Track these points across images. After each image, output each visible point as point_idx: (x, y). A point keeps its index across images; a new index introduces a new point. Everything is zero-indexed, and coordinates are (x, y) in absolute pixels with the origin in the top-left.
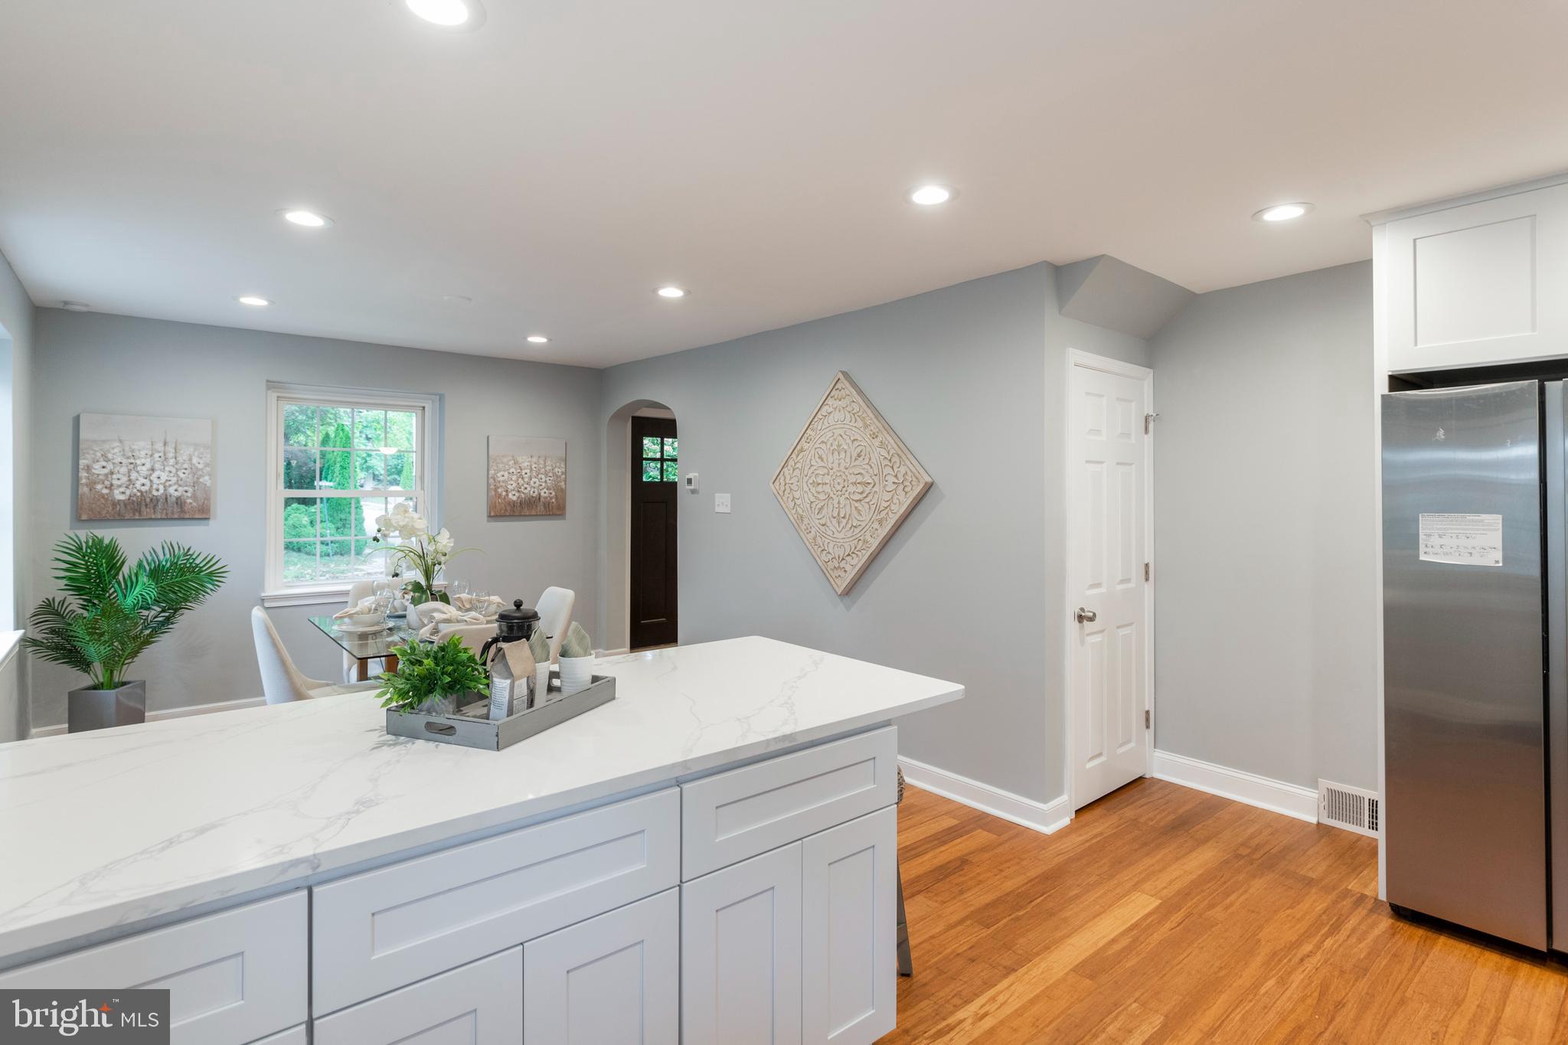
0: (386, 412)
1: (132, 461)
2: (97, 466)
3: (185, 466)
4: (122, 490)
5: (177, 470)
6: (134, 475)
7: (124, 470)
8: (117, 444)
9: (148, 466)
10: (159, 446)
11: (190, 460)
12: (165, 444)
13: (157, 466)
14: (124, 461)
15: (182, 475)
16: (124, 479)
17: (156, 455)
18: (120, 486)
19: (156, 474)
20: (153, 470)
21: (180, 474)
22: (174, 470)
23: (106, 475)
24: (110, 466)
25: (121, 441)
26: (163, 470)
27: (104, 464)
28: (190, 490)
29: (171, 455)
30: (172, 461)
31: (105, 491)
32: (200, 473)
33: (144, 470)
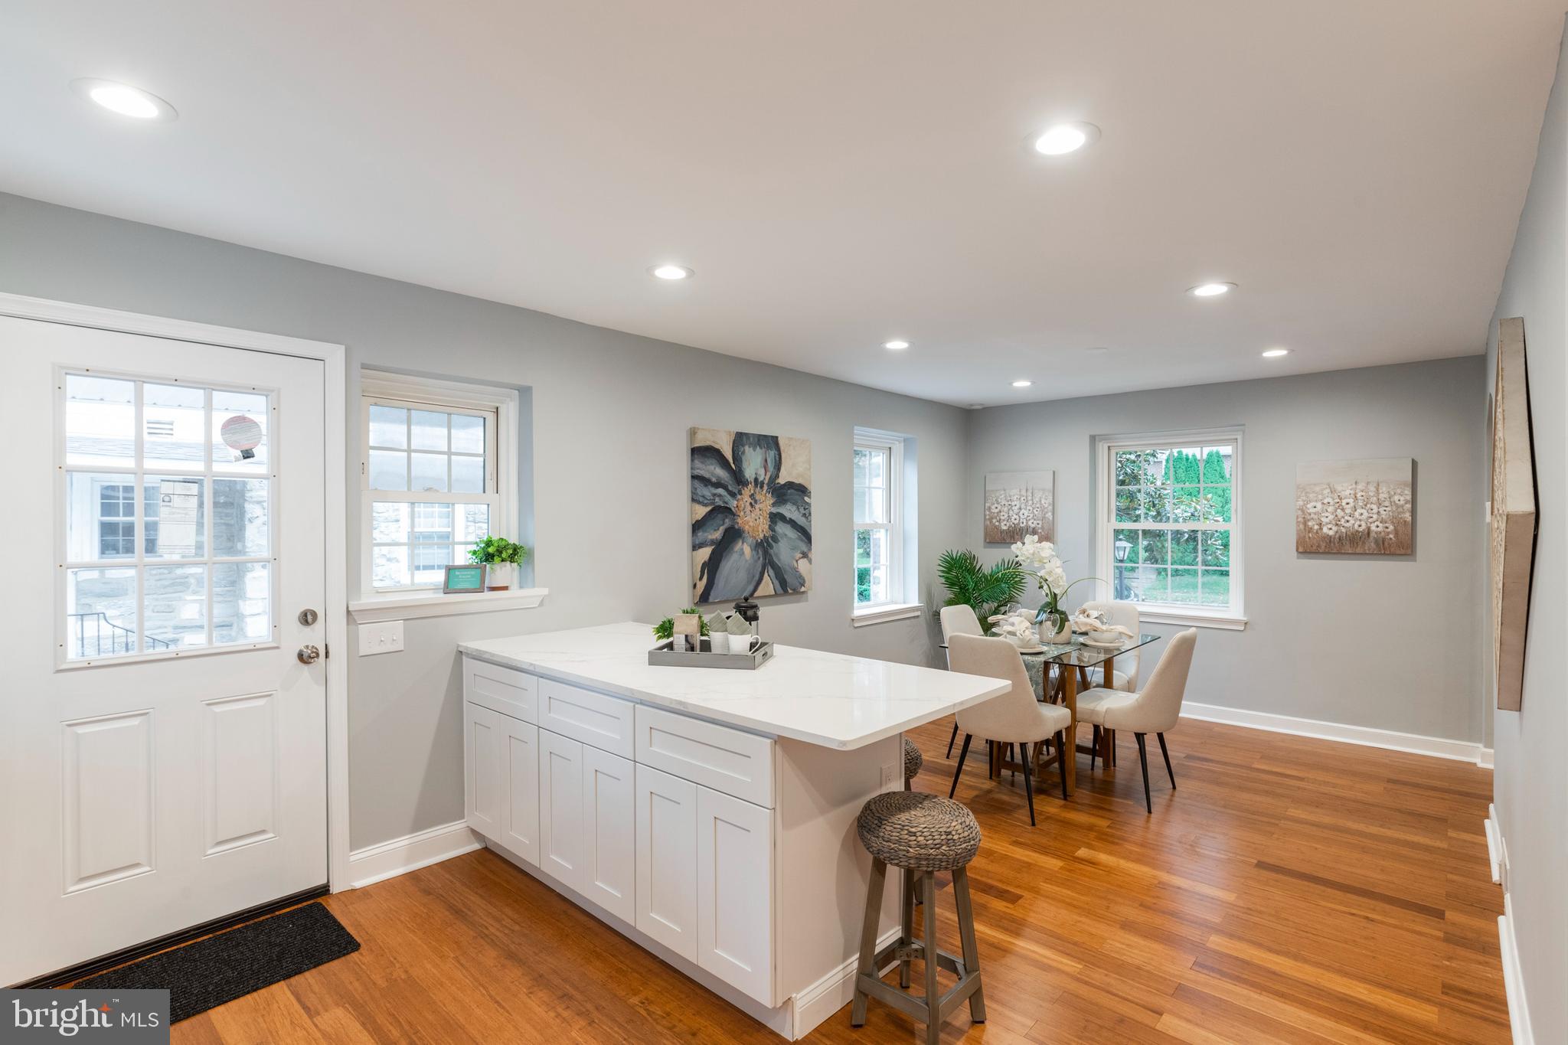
0: (1202, 448)
1: (1010, 503)
2: (993, 507)
3: (1038, 506)
4: (1005, 522)
5: (1033, 509)
6: (1011, 512)
7: (1006, 509)
8: (1003, 492)
9: (1018, 506)
10: (1024, 492)
11: (1040, 501)
12: (1027, 490)
13: (1023, 506)
14: (1007, 504)
15: (1036, 513)
16: (1006, 516)
17: (1022, 498)
18: (1004, 520)
19: (1023, 511)
20: (1020, 509)
21: (1035, 511)
22: (1031, 509)
23: (998, 513)
24: (999, 508)
25: (1005, 490)
26: (1026, 509)
27: (996, 505)
28: (1040, 522)
29: (1030, 498)
30: (1030, 502)
31: (997, 524)
32: (1046, 510)
33: (1016, 509)
